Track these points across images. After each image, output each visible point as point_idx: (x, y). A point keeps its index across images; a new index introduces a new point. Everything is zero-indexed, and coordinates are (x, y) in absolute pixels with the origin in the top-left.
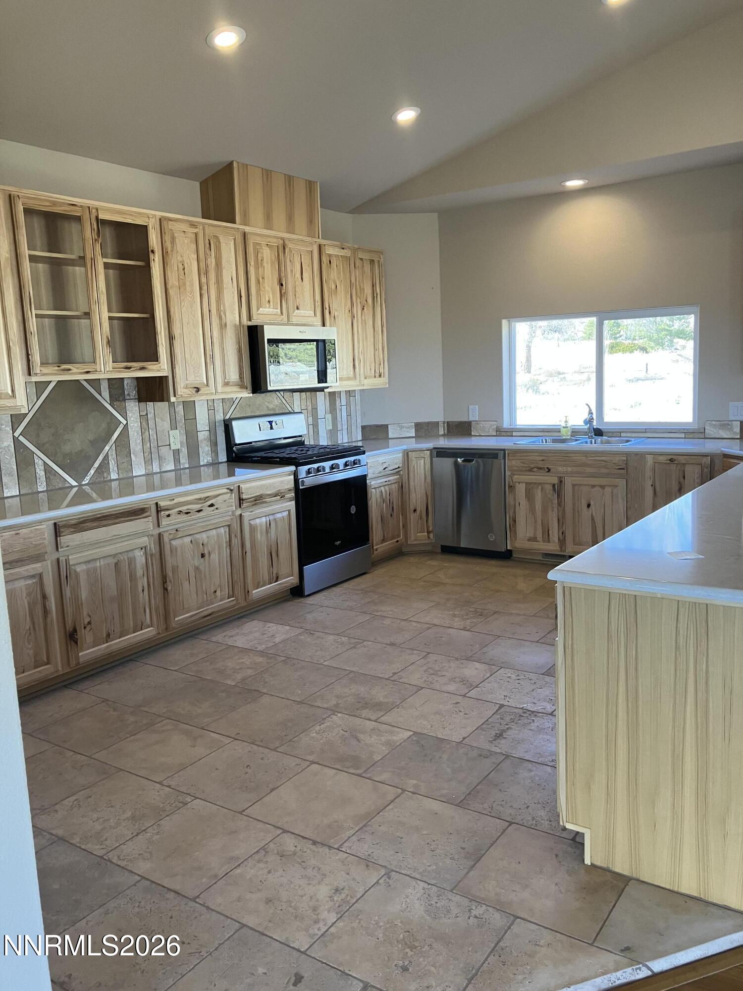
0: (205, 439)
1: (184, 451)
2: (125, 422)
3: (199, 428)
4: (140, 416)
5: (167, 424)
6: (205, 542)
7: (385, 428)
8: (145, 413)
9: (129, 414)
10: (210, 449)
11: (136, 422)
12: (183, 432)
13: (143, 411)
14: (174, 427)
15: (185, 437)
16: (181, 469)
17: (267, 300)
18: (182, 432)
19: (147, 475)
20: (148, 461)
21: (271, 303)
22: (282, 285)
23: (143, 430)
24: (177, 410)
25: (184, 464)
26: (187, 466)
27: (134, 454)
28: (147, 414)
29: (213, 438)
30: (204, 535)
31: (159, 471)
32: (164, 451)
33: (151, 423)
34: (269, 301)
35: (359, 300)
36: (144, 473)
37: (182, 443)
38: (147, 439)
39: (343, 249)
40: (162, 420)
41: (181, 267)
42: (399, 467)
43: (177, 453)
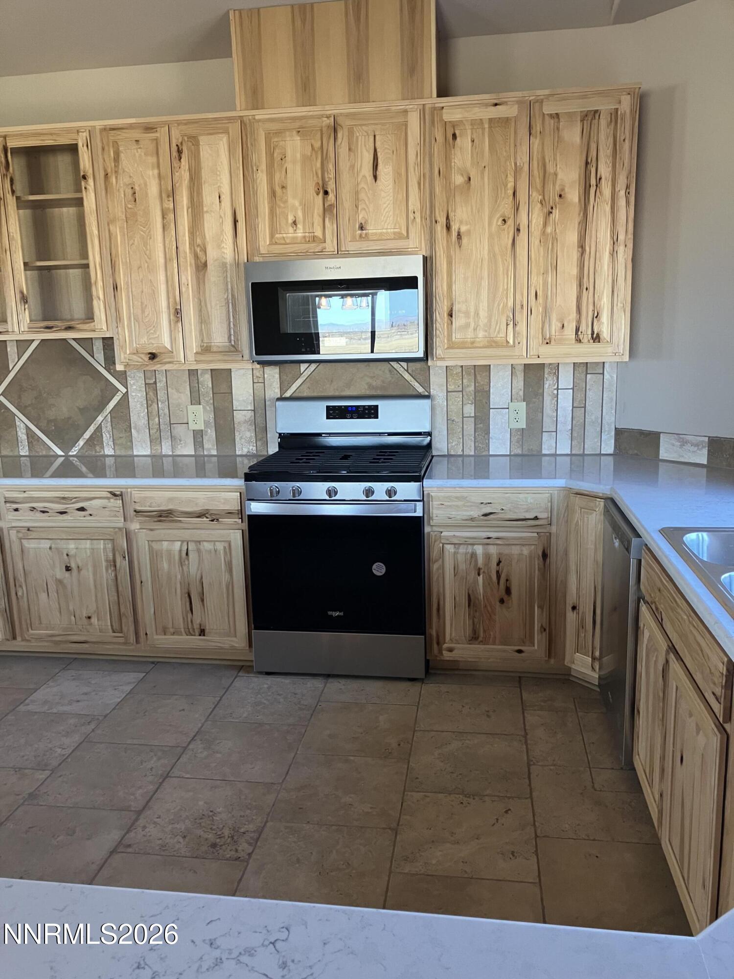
0: (245, 422)
1: (211, 433)
2: (124, 390)
3: (236, 405)
4: (146, 384)
5: (184, 396)
6: (72, 553)
7: (651, 439)
8: (152, 381)
9: (130, 381)
10: (253, 435)
11: (140, 390)
12: (210, 408)
13: (150, 379)
14: (195, 399)
15: (212, 416)
16: (204, 456)
17: (291, 219)
18: (208, 408)
19: (152, 456)
20: (156, 440)
21: (300, 226)
22: (326, 193)
23: (150, 402)
24: (201, 379)
25: (209, 450)
26: (214, 452)
27: (135, 428)
28: (155, 383)
29: (259, 420)
30: (72, 545)
31: (171, 453)
32: (179, 430)
33: (161, 394)
34: (295, 223)
35: (536, 196)
36: (148, 452)
37: (206, 423)
38: (155, 412)
39: (496, 105)
40: (178, 391)
41: (130, 192)
42: (536, 518)
43: (198, 436)
